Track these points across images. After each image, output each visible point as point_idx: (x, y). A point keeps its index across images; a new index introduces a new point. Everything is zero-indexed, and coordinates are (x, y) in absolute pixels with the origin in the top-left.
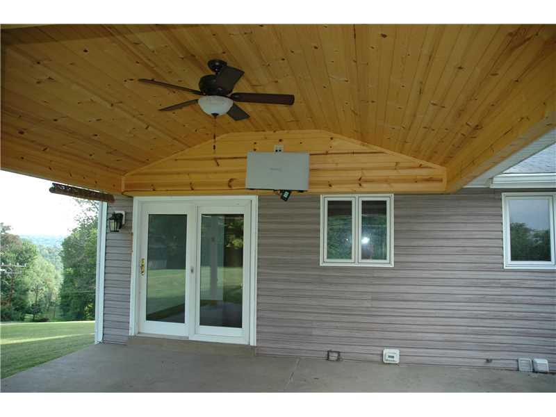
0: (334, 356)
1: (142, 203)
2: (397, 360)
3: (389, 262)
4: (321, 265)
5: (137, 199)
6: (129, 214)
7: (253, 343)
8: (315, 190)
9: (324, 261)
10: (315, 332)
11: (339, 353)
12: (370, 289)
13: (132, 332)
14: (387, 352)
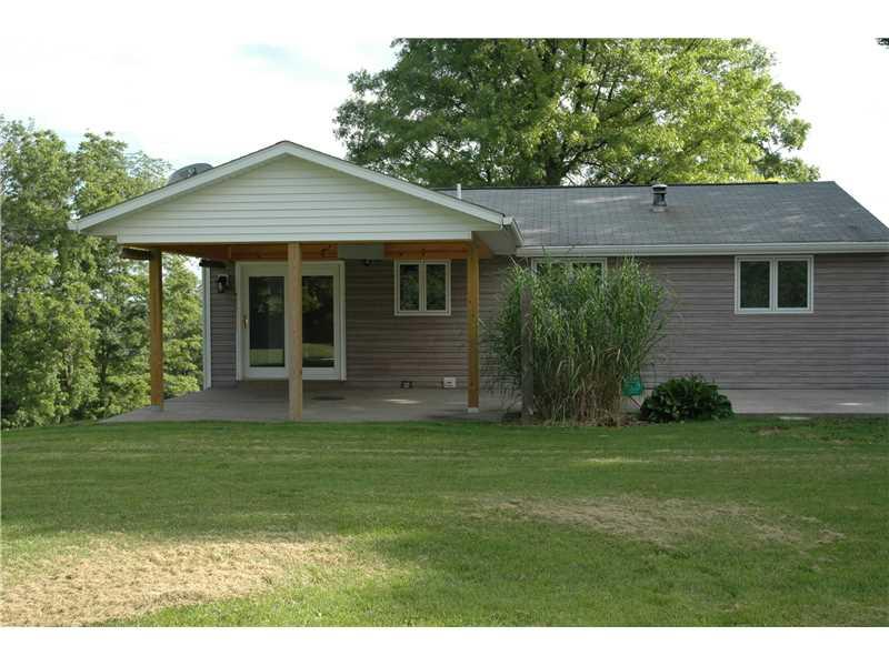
0: (406, 385)
1: (242, 268)
2: (454, 385)
3: (447, 312)
4: (396, 314)
5: (238, 265)
6: (232, 278)
7: (343, 378)
8: (390, 258)
9: (398, 312)
10: (393, 367)
11: (411, 382)
12: (434, 332)
13: (239, 378)
14: (446, 379)
